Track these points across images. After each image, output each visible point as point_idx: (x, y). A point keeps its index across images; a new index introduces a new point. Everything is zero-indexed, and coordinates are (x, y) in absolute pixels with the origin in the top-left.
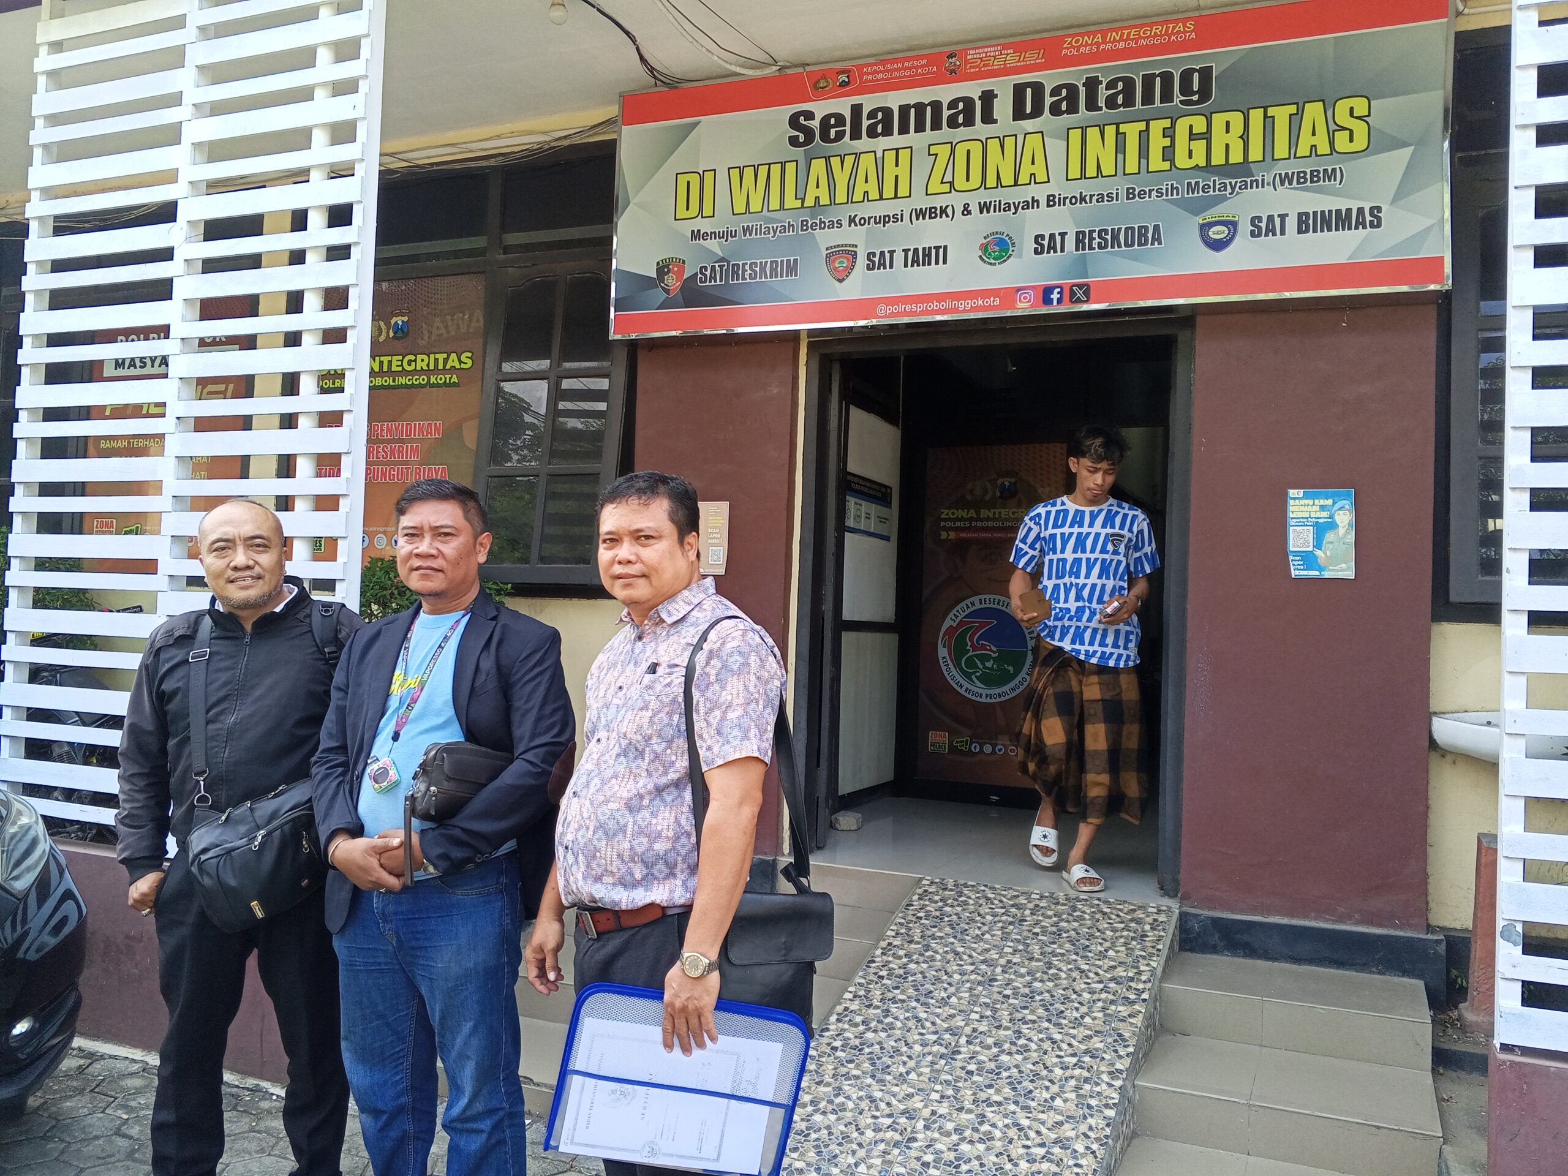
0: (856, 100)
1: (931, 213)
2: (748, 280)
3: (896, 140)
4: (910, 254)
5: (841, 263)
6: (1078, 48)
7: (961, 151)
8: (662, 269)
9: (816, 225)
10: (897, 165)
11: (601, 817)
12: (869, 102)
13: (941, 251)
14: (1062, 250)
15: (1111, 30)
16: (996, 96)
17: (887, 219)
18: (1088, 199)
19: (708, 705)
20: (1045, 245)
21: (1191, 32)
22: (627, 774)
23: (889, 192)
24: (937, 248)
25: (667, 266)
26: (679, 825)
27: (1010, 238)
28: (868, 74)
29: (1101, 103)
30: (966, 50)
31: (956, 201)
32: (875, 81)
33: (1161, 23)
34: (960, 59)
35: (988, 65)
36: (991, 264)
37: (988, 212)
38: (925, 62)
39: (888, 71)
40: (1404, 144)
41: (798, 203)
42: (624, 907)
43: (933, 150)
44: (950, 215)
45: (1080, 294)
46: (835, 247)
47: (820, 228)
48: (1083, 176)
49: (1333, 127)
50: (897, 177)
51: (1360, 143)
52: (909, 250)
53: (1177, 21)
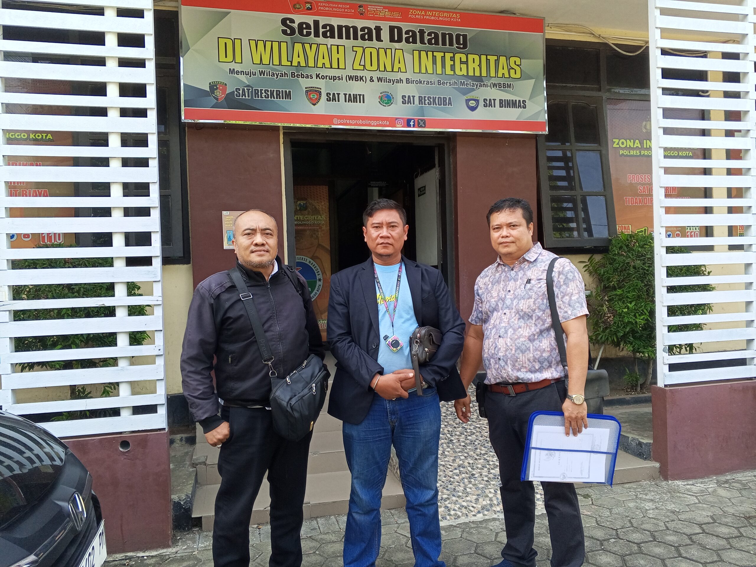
0: (316, 18)
1: (355, 78)
2: (264, 98)
3: (336, 41)
4: (347, 96)
5: (314, 96)
6: (415, 15)
7: (368, 51)
8: (213, 87)
9: (299, 76)
10: (338, 53)
11: (517, 345)
12: (323, 20)
13: (362, 97)
14: (414, 104)
15: (429, 11)
16: (382, 29)
17: (335, 78)
18: (423, 82)
19: (562, 294)
20: (407, 100)
21: (459, 18)
22: (526, 326)
23: (335, 65)
24: (360, 95)
25: (216, 86)
26: (552, 345)
27: (392, 95)
28: (321, 6)
29: (426, 42)
30: (367, 5)
31: (367, 75)
32: (324, 11)
33: (448, 12)
34: (365, 9)
35: (377, 14)
36: (384, 106)
37: (381, 82)
38: (348, 6)
39: (331, 7)
40: (531, 78)
41: (289, 64)
42: (533, 381)
43: (355, 49)
44: (365, 80)
45: (421, 123)
46: (310, 88)
47: (302, 77)
48: (420, 72)
49: (509, 67)
50: (338, 59)
51: (518, 75)
52: (347, 94)
53: (453, 13)
